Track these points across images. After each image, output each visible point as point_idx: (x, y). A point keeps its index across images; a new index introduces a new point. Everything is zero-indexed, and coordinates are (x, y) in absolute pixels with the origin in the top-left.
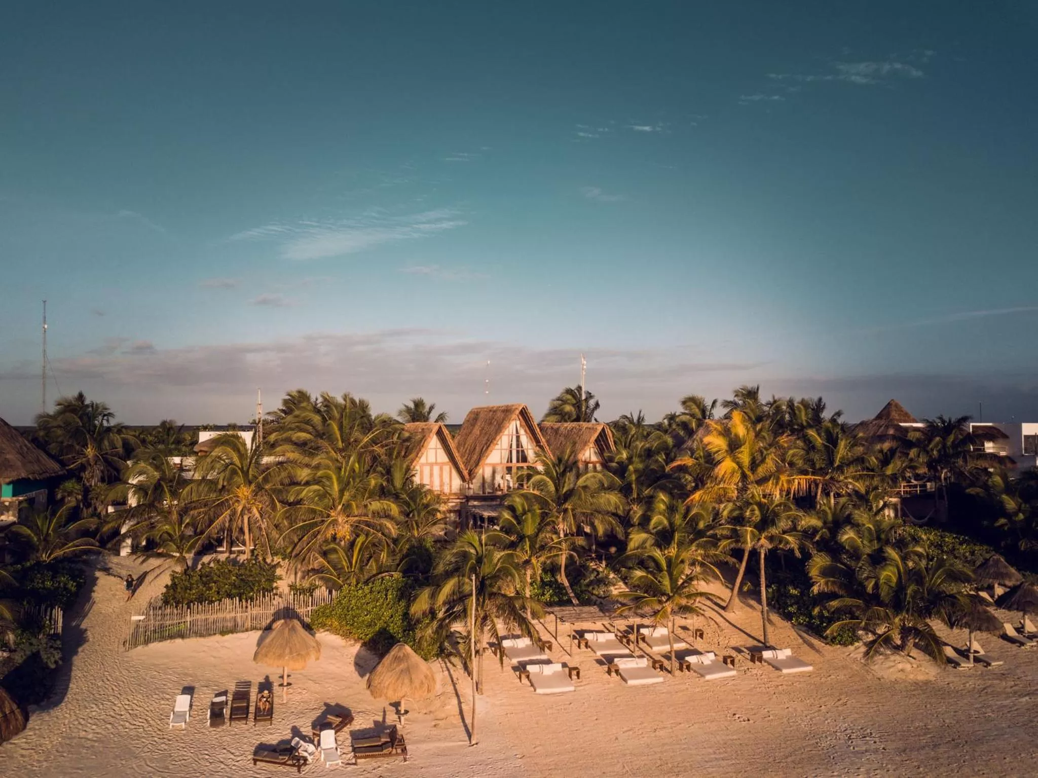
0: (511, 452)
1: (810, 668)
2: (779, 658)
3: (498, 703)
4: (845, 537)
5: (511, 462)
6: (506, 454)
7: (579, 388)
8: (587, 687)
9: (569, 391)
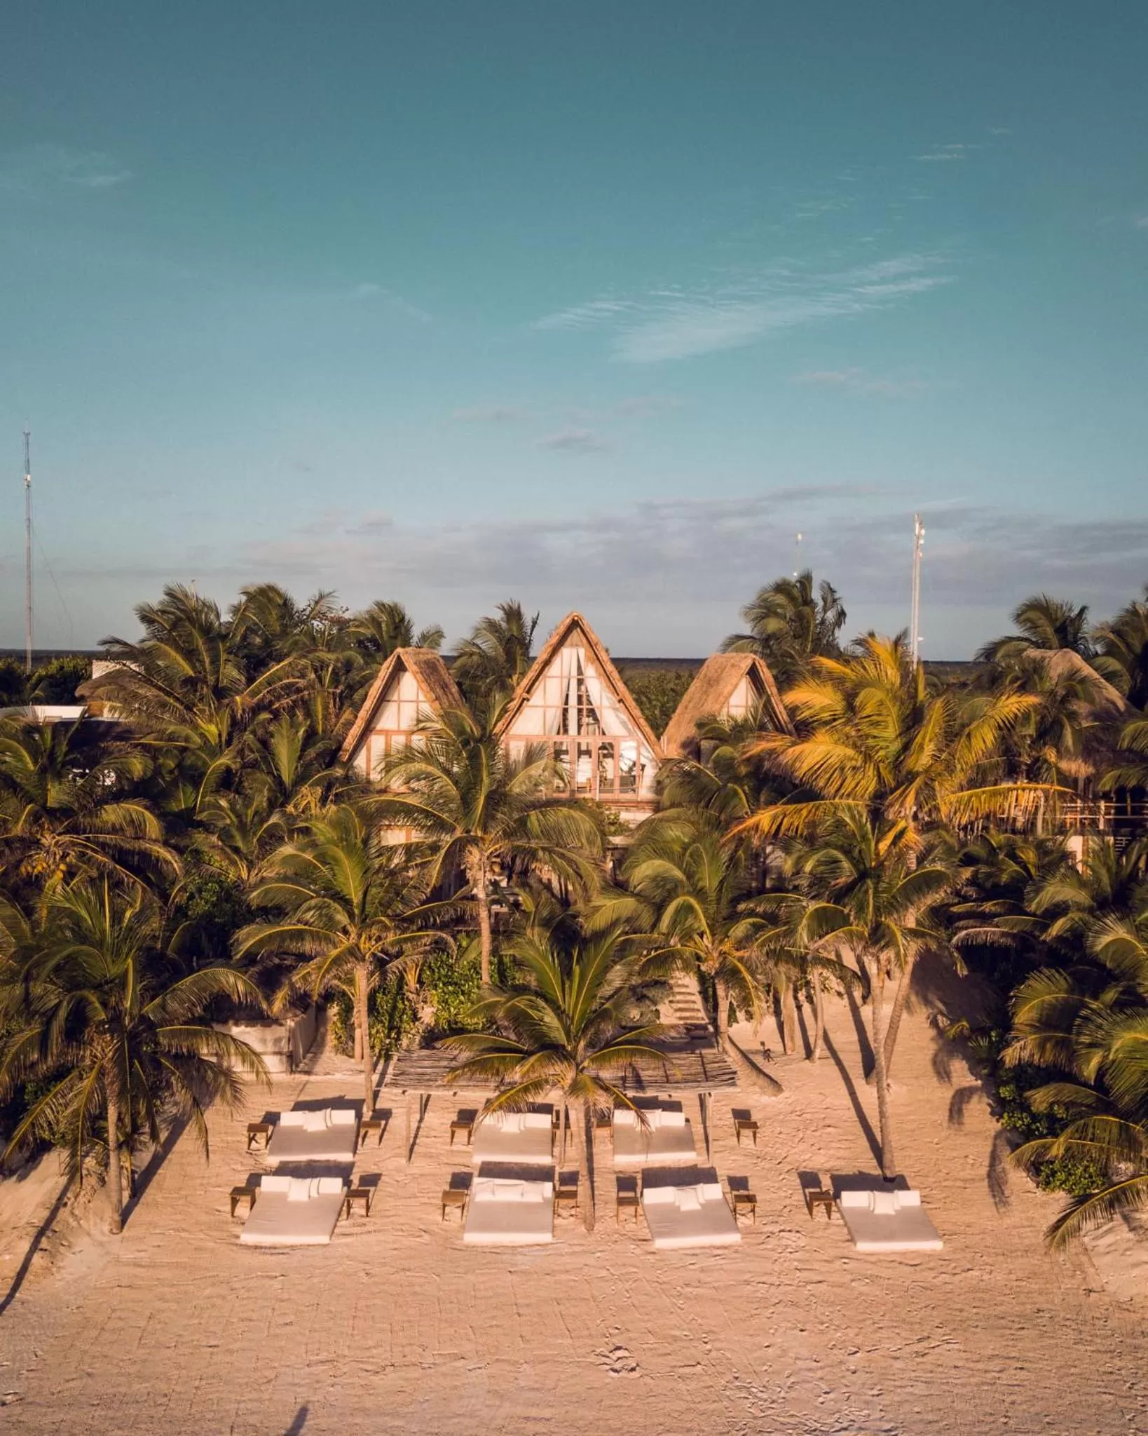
0: (565, 711)
1: (936, 1245)
2: (877, 1212)
3: (128, 1256)
4: (1106, 939)
5: (566, 731)
6: (554, 716)
7: (806, 581)
8: (372, 1238)
9: (782, 588)
